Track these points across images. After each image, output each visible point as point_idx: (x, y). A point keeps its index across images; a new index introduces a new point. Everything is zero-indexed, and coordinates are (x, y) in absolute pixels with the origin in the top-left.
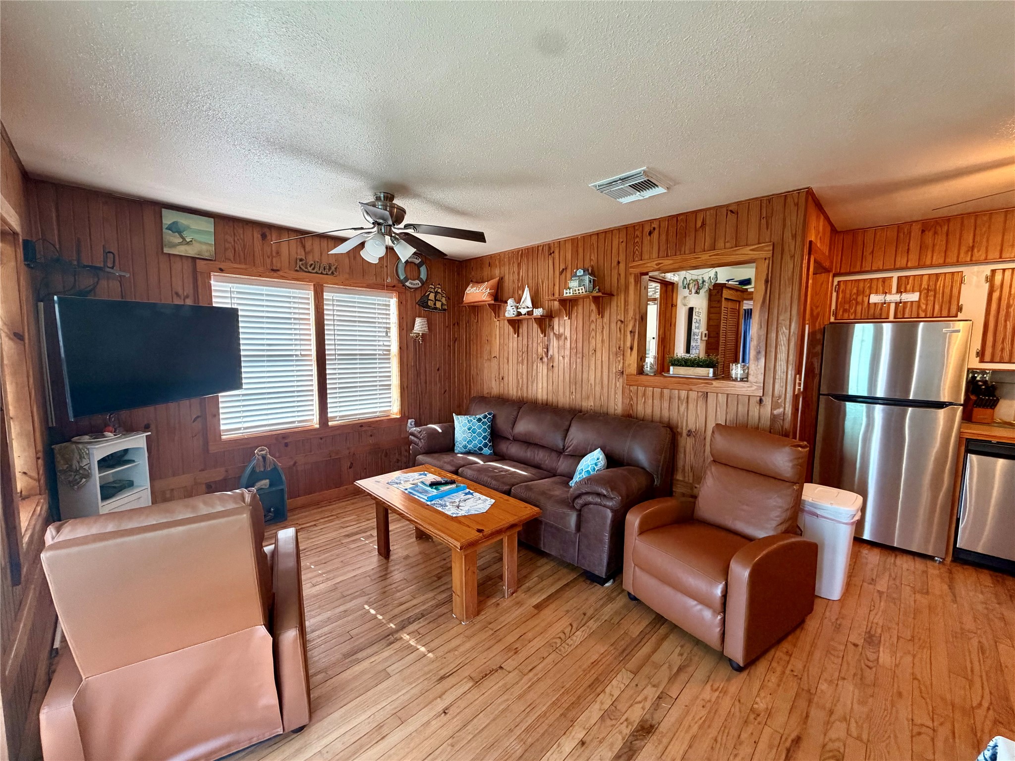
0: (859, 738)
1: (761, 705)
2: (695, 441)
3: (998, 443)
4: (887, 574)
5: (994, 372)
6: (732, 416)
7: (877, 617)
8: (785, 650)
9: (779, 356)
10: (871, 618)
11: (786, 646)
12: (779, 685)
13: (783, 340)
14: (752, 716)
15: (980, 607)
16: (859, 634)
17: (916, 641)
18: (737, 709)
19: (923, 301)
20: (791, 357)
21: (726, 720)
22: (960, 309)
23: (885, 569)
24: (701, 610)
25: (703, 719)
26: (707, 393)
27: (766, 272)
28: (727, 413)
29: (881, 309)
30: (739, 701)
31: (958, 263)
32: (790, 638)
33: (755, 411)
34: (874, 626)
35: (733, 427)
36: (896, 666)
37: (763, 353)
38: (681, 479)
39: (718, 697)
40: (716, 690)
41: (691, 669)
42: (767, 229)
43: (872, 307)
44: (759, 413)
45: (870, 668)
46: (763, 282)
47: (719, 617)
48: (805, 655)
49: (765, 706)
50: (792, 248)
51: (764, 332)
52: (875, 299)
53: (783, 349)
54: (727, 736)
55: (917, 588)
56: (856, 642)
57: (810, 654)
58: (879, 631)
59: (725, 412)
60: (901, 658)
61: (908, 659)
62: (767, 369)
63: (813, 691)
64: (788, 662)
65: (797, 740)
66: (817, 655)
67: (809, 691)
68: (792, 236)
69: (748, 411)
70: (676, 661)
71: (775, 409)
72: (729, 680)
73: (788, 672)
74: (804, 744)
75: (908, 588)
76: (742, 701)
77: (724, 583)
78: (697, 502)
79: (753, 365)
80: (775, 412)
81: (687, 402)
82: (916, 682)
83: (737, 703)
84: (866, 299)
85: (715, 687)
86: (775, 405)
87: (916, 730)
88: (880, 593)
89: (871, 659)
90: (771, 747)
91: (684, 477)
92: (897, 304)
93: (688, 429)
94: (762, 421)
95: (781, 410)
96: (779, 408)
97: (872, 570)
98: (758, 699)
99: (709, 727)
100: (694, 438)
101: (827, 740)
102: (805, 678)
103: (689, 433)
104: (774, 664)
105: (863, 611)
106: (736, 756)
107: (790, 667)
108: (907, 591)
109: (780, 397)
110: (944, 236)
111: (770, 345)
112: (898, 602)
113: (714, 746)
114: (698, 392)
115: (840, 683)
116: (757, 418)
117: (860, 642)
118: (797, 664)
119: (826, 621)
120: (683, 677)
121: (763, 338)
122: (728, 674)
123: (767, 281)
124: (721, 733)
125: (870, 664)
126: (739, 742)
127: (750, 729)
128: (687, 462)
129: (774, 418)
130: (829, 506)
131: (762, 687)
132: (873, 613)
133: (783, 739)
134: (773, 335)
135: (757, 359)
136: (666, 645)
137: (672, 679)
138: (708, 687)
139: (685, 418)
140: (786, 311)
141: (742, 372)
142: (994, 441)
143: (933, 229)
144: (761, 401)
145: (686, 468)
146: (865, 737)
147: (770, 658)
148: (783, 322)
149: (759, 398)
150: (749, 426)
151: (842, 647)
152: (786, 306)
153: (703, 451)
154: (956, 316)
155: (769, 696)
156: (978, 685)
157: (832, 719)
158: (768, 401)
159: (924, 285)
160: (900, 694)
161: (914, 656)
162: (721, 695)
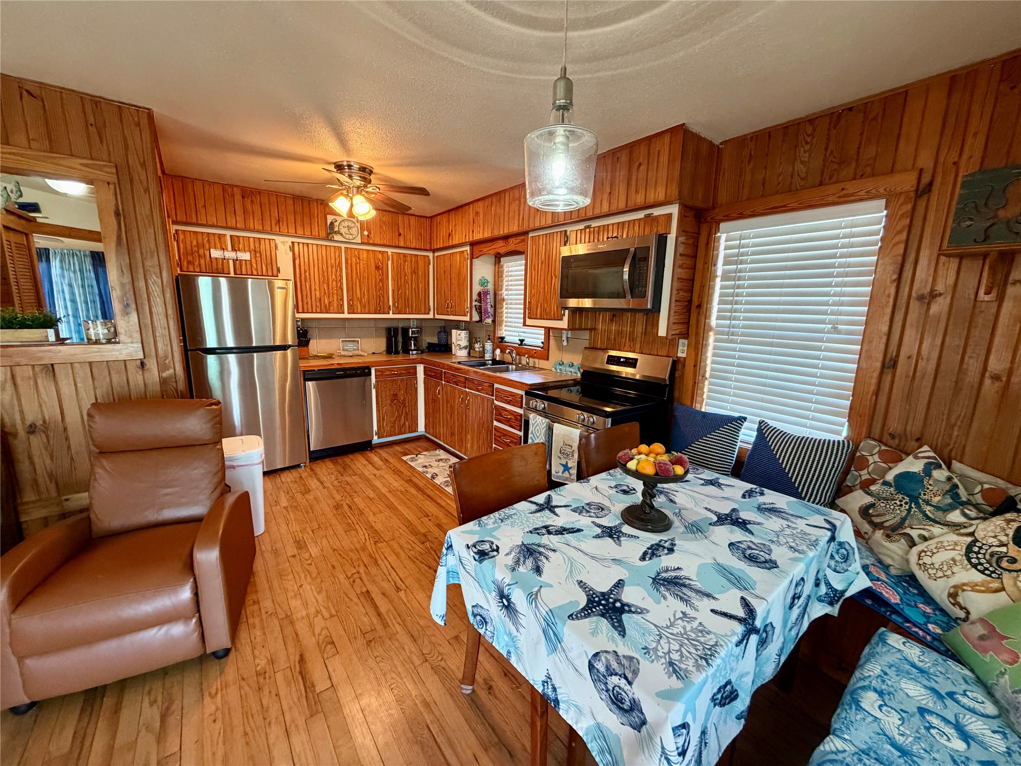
0: (332, 616)
1: (262, 662)
2: (47, 437)
3: (319, 370)
4: (282, 492)
5: (303, 320)
6: (105, 390)
7: (294, 526)
8: (251, 602)
9: (154, 310)
10: (291, 530)
11: (250, 598)
12: (264, 634)
13: (156, 290)
14: (261, 680)
15: (336, 483)
16: (292, 547)
17: (322, 526)
18: (247, 688)
19: (253, 260)
20: (170, 311)
21: (243, 707)
22: (278, 270)
23: (278, 488)
24: (168, 631)
25: (222, 731)
26: (52, 365)
27: (114, 202)
28: (95, 389)
29: (222, 264)
30: (243, 679)
31: (271, 232)
32: (249, 589)
33: (137, 378)
34: (296, 534)
35: (110, 404)
36: (322, 550)
37: (134, 306)
38: (33, 498)
39: (222, 696)
40: (216, 693)
41: (176, 706)
42: (102, 142)
43: (214, 261)
44: (144, 381)
45: (311, 564)
46: (113, 214)
47: (194, 620)
48: (268, 592)
49: (266, 660)
50: (143, 177)
51: (127, 279)
52: (216, 253)
53: (157, 301)
54: (253, 718)
55: (304, 492)
56: (293, 554)
57: (271, 588)
58: (300, 535)
59: (92, 387)
60: (321, 543)
61: (324, 541)
62: (142, 326)
63: (289, 614)
64: (260, 609)
65: (302, 659)
66: (276, 584)
67: (287, 616)
68: (141, 165)
69: (128, 380)
70: (152, 714)
71: (163, 372)
72: (222, 672)
73: (264, 616)
74: (307, 656)
75: (298, 494)
76: (245, 677)
77: (192, 579)
78: (92, 516)
79: (123, 322)
80: (164, 375)
81: (15, 384)
82: (336, 552)
83: (243, 683)
84: (207, 253)
85: (213, 691)
86: (162, 367)
87: (351, 580)
88: (286, 508)
89: (307, 558)
90: (288, 684)
91: (39, 492)
92: (235, 261)
93: (28, 423)
94: (150, 388)
95: (171, 371)
96: (168, 370)
97: (272, 495)
98: (257, 661)
99: (232, 731)
100: (43, 435)
101: (317, 636)
102: (279, 610)
103: (32, 429)
104: (251, 621)
105: (284, 529)
106: (270, 723)
107: (263, 612)
108: (298, 496)
109: (166, 357)
110: (259, 206)
111: (141, 296)
112: (299, 508)
113: (248, 740)
114: (33, 366)
115: (301, 590)
116: (142, 385)
117: (295, 552)
118: (267, 604)
119: (265, 555)
120: (172, 720)
121: (129, 287)
122: (218, 668)
123: (117, 214)
124: (246, 724)
125: (309, 562)
126: (264, 710)
127: (266, 692)
128: (39, 471)
129: (164, 382)
130: (243, 453)
131: (253, 648)
132: (290, 525)
133: (292, 668)
134: (142, 284)
135: (126, 313)
136: (126, 714)
137: (161, 738)
138: (207, 699)
139: (17, 408)
140: (152, 257)
141: (106, 331)
142: (316, 369)
143: (250, 198)
144: (142, 364)
145: (41, 480)
146: (334, 612)
147: (245, 620)
148: (151, 269)
149: (139, 362)
150: (133, 398)
151: (288, 564)
152: (150, 249)
153: (66, 447)
154: (277, 276)
155: (263, 650)
156: (360, 530)
157: (311, 619)
158: (152, 364)
159: (252, 247)
160: (333, 567)
161: (326, 536)
162: (224, 692)
